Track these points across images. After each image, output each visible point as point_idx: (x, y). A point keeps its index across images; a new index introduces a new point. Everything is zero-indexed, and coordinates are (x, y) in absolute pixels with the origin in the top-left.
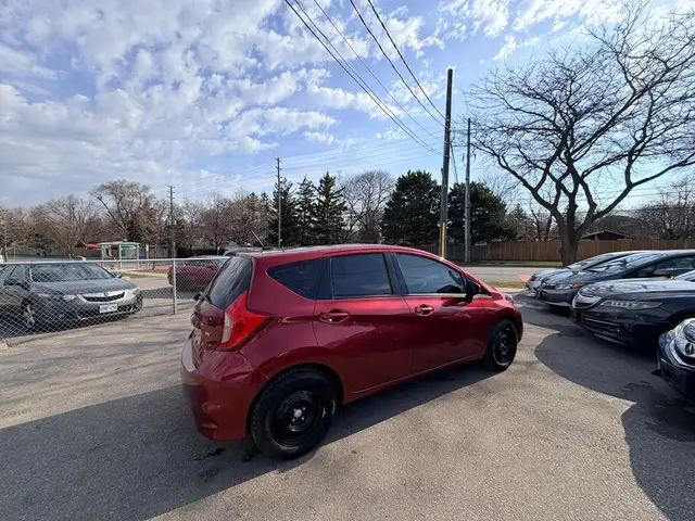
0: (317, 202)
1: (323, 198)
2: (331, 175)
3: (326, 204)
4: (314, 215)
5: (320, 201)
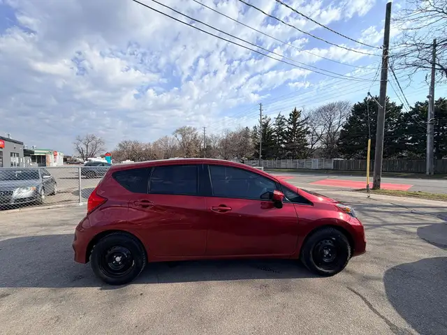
0: (287, 129)
1: (291, 126)
2: (298, 110)
3: (293, 130)
4: (285, 138)
5: (290, 129)
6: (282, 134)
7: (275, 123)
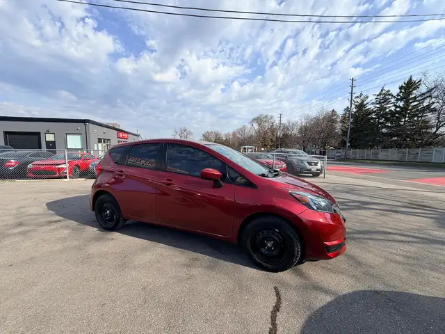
2: (414, 79)
6: (385, 116)
7: (374, 101)
